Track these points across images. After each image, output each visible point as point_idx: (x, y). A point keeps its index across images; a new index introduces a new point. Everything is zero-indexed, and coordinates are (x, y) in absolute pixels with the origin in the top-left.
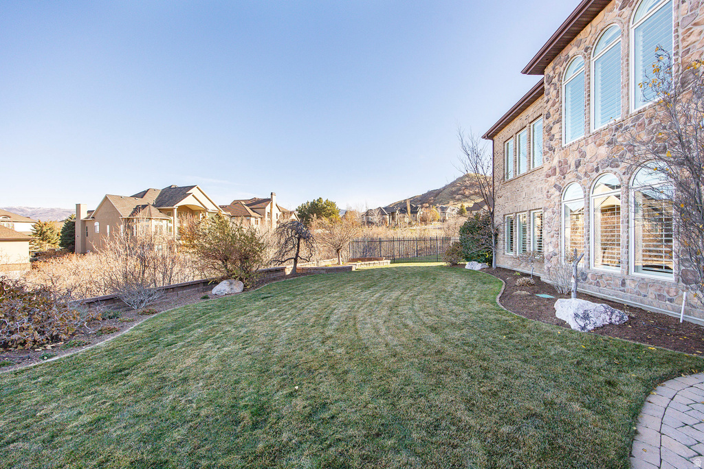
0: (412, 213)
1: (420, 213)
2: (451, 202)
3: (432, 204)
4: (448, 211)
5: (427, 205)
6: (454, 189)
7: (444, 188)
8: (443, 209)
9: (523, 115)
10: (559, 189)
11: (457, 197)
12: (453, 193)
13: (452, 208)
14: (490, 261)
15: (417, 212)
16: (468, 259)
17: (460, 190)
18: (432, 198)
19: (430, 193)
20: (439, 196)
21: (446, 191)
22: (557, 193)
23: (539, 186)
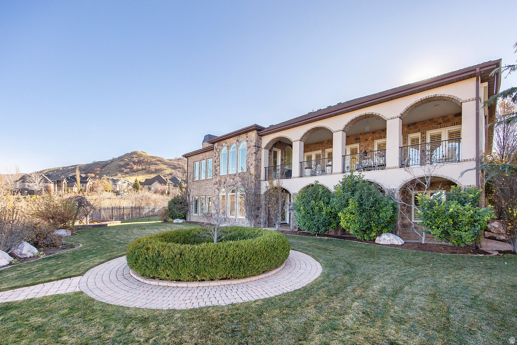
0: (81, 182)
1: (90, 183)
2: (119, 175)
3: (98, 174)
4: (119, 183)
5: (93, 175)
6: (122, 163)
7: (112, 161)
8: (115, 182)
9: (204, 154)
10: (219, 190)
11: (125, 170)
12: (121, 166)
13: (123, 181)
14: (185, 218)
15: (86, 182)
16: (173, 218)
17: (128, 165)
18: (99, 169)
19: (96, 164)
20: (106, 168)
21: (114, 164)
22: (218, 191)
23: (210, 186)
